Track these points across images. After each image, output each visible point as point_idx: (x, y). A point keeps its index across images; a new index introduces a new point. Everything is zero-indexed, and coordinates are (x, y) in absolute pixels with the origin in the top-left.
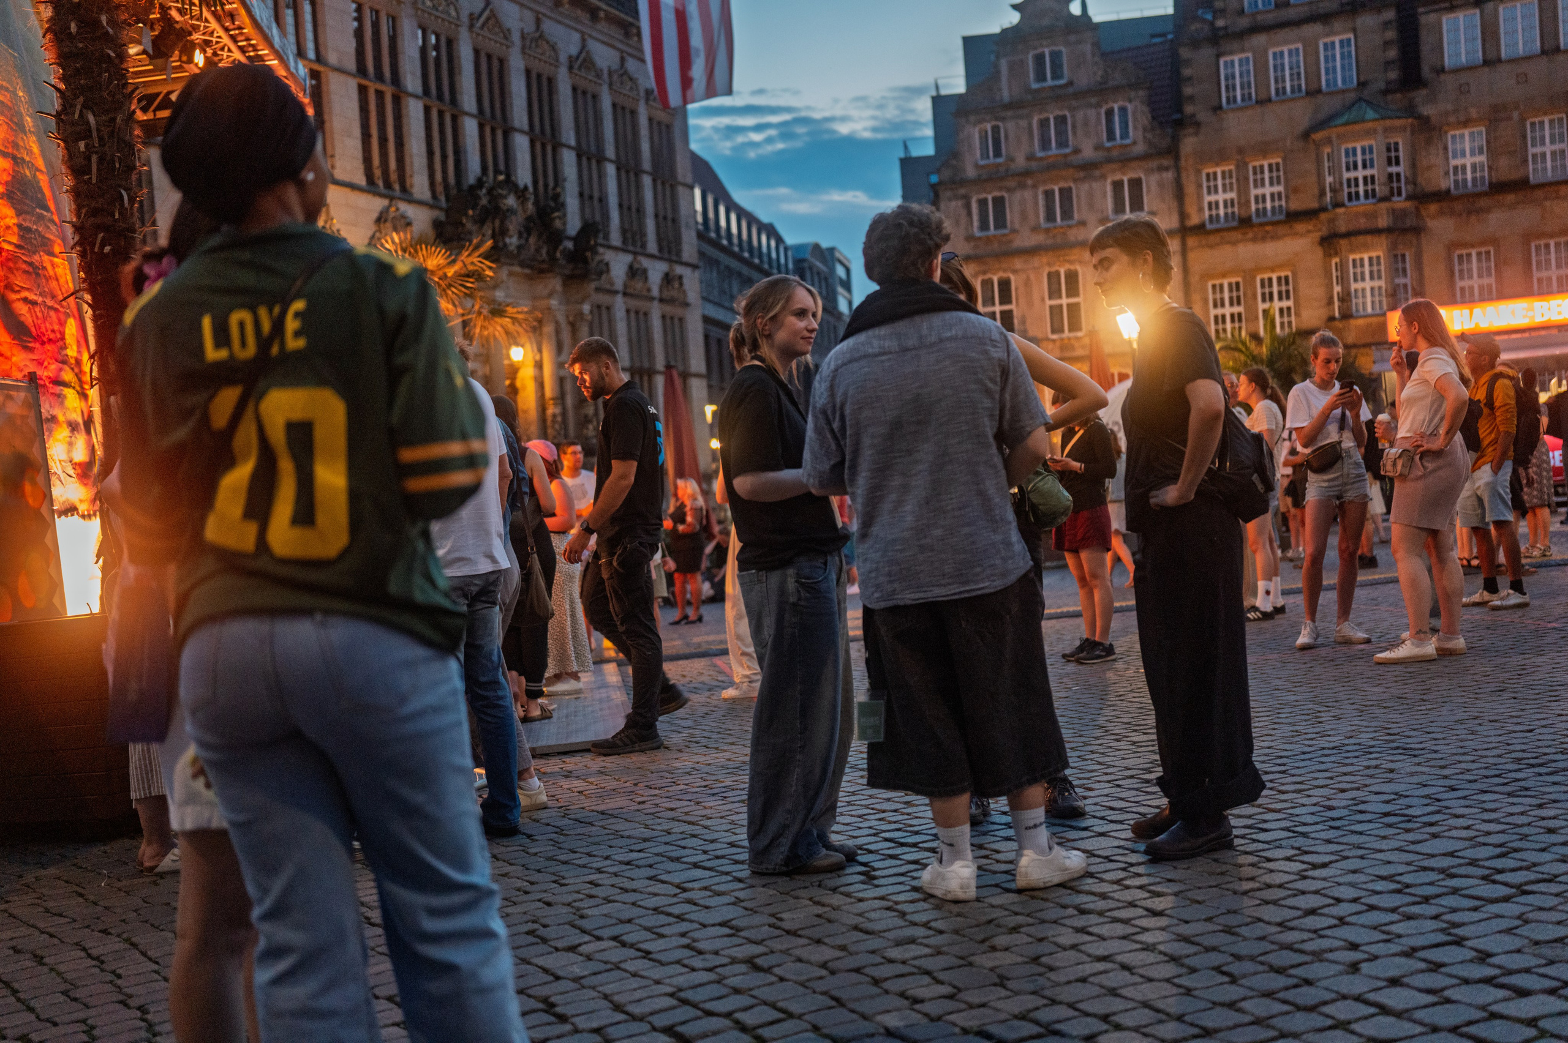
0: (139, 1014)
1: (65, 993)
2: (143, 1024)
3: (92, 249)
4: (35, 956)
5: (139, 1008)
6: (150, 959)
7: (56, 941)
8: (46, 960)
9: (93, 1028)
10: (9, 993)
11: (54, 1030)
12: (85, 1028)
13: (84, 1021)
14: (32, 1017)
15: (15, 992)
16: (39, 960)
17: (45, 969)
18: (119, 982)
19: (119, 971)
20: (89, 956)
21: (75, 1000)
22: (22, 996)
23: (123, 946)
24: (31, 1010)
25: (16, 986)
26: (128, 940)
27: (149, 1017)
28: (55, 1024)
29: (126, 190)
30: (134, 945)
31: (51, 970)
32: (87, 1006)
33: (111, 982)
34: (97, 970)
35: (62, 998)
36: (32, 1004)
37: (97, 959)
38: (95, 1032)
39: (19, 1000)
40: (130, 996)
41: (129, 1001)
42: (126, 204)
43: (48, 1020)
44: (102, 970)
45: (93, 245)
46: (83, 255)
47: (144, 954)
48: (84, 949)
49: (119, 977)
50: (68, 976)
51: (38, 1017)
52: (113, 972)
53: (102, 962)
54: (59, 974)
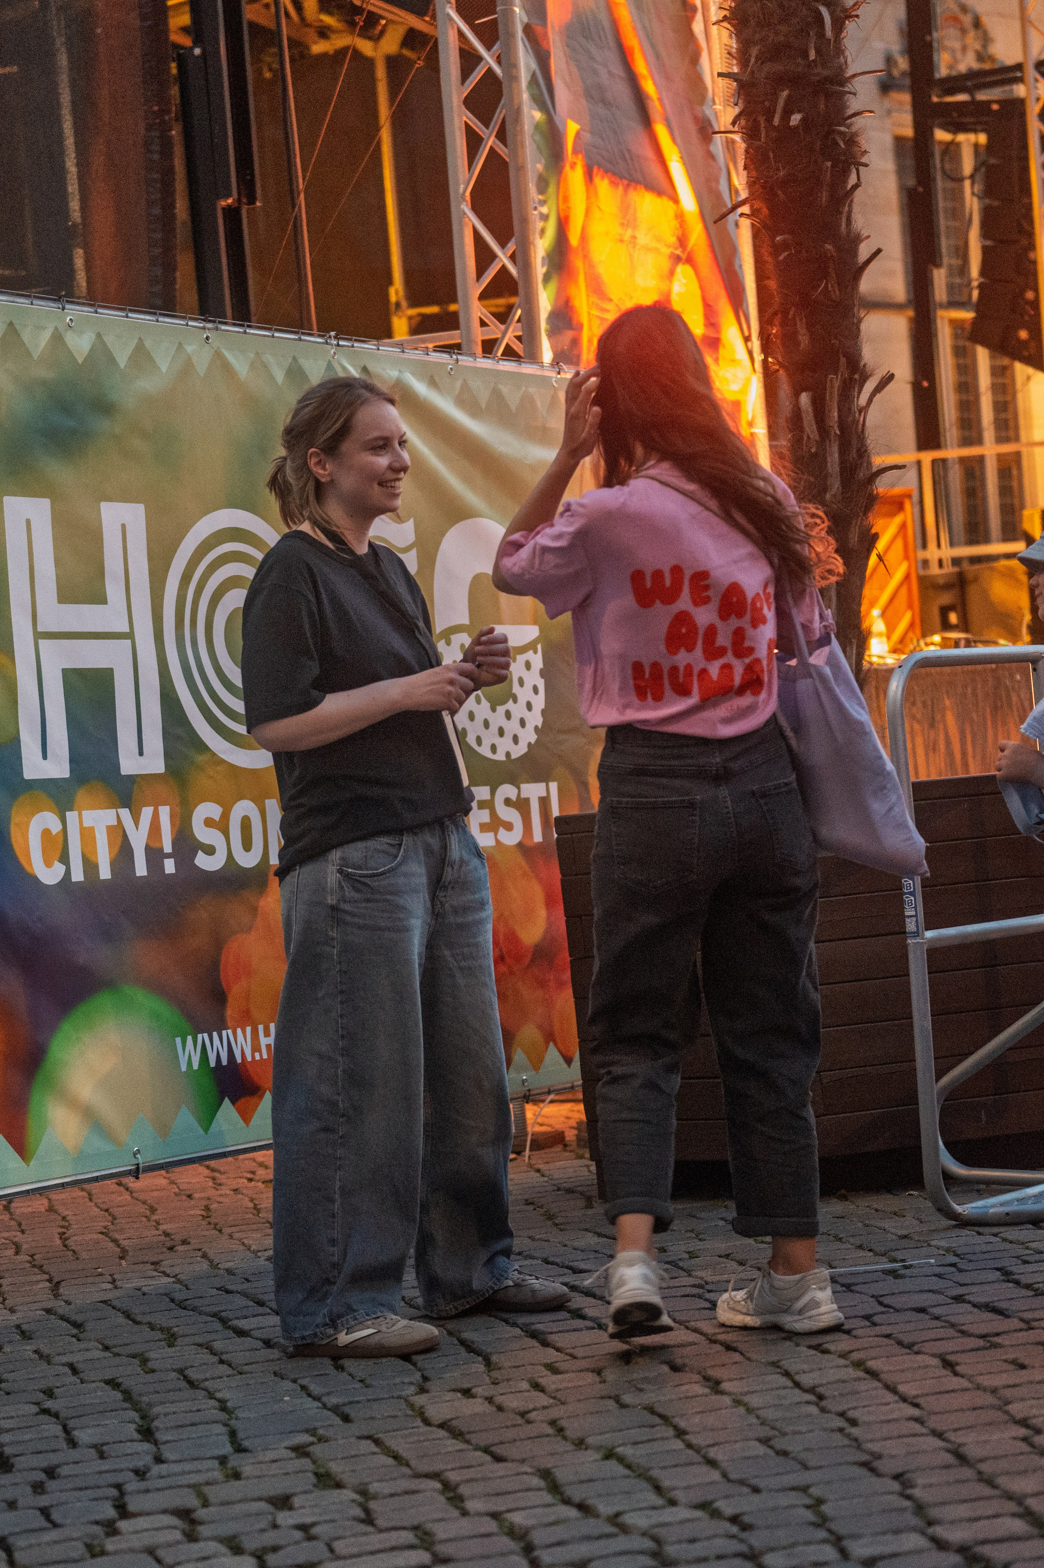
0: (896, 1486)
1: (765, 1441)
2: (907, 1503)
3: (770, 120)
4: (707, 1379)
5: (897, 1477)
6: (904, 1399)
7: (737, 1357)
8: (726, 1386)
9: (820, 1501)
10: (671, 1432)
11: (756, 1498)
12: (808, 1501)
13: (804, 1489)
14: (716, 1475)
15: (680, 1433)
16: (715, 1385)
17: (727, 1400)
18: (855, 1431)
19: (851, 1414)
20: (797, 1385)
21: (785, 1454)
22: (692, 1439)
23: (852, 1373)
24: (712, 1463)
25: (683, 1424)
26: (858, 1364)
27: (917, 1492)
28: (756, 1490)
29: (827, 5)
30: (873, 1374)
31: (738, 1402)
32: (806, 1467)
33: (841, 1430)
34: (814, 1410)
35: (761, 1450)
36: (712, 1453)
37: (811, 1390)
38: (824, 1508)
39: (689, 1446)
40: (879, 1457)
41: (876, 1464)
42: (829, 33)
43: (742, 1482)
44: (823, 1410)
45: (769, 114)
46: (751, 135)
47: (891, 1388)
48: (787, 1374)
49: (854, 1423)
50: (769, 1414)
51: (725, 1475)
52: (842, 1414)
53: (821, 1397)
54: (750, 1410)
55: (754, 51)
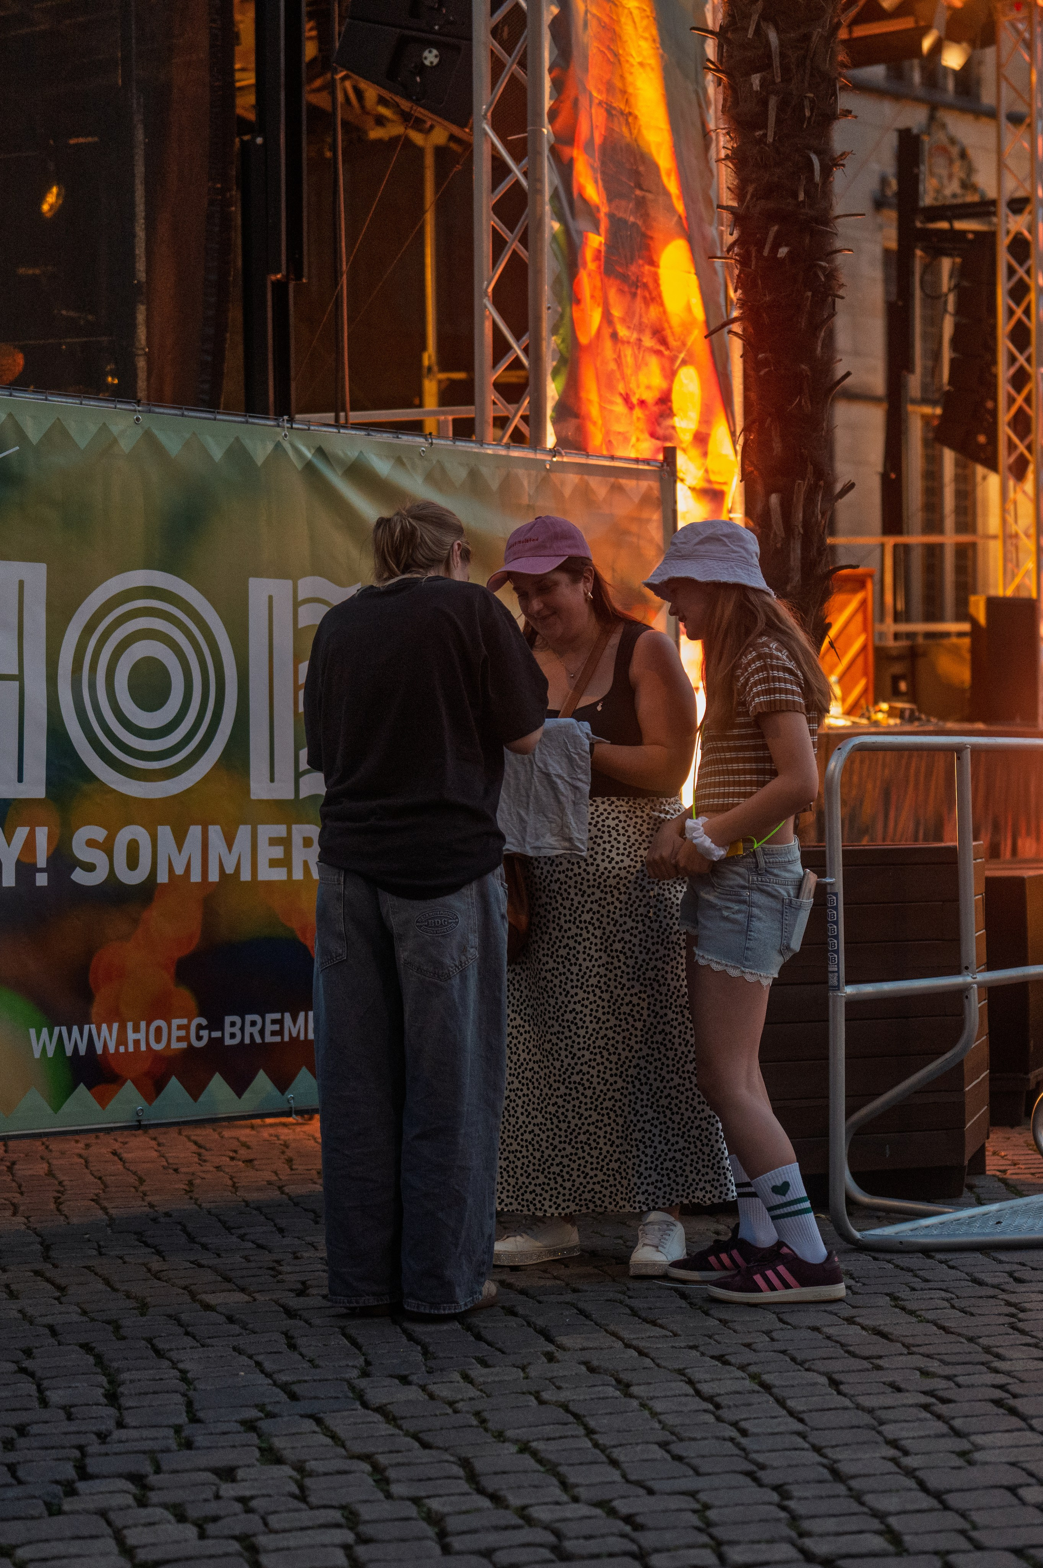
0: (775, 1497)
1: (664, 1445)
2: (783, 1515)
3: (760, 251)
4: (619, 1381)
5: (777, 1488)
6: (791, 1413)
7: (648, 1362)
8: (635, 1390)
9: (707, 1507)
10: (581, 1431)
11: (652, 1500)
12: (697, 1506)
13: (693, 1494)
14: (616, 1475)
15: (590, 1432)
16: (625, 1387)
17: (635, 1403)
18: (743, 1441)
19: (743, 1424)
20: (698, 1393)
21: (679, 1458)
22: (602, 1440)
23: (748, 1384)
24: (614, 1463)
25: (592, 1423)
26: (754, 1377)
27: (791, 1504)
28: (651, 1492)
29: (818, 153)
30: (767, 1387)
31: (643, 1405)
32: (698, 1473)
33: (732, 1440)
34: (710, 1418)
35: (660, 1453)
36: (617, 1453)
37: (709, 1399)
38: (712, 1514)
39: (596, 1445)
40: (762, 1467)
41: (760, 1474)
42: (817, 177)
43: (639, 1484)
44: (719, 1419)
45: (761, 245)
46: (744, 261)
47: (781, 1402)
48: (690, 1382)
49: (744, 1433)
50: (670, 1420)
51: (624, 1476)
52: (735, 1424)
53: (718, 1406)
54: (654, 1414)
55: (751, 189)
